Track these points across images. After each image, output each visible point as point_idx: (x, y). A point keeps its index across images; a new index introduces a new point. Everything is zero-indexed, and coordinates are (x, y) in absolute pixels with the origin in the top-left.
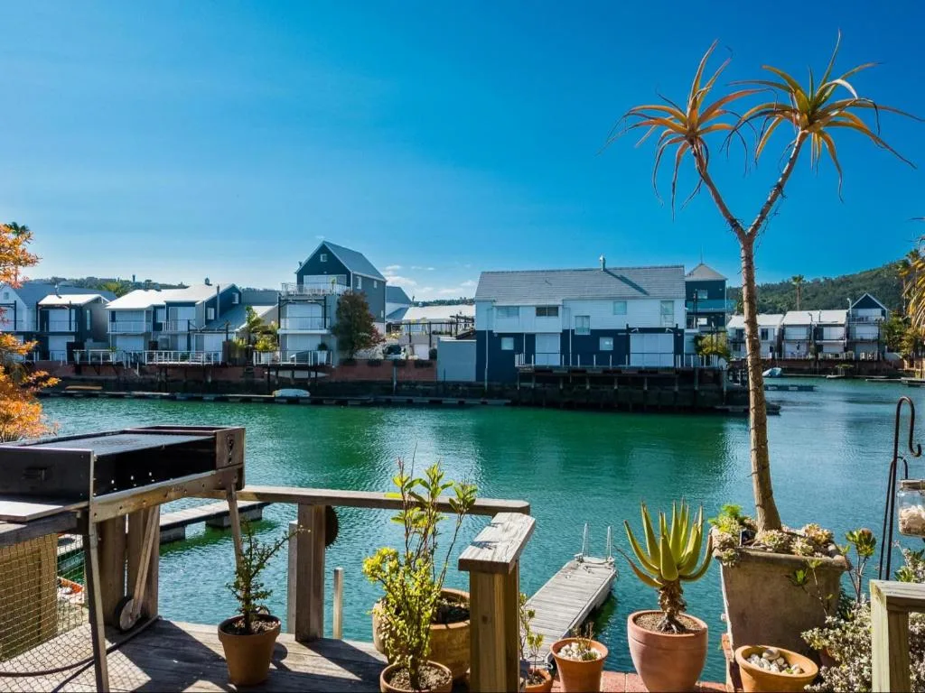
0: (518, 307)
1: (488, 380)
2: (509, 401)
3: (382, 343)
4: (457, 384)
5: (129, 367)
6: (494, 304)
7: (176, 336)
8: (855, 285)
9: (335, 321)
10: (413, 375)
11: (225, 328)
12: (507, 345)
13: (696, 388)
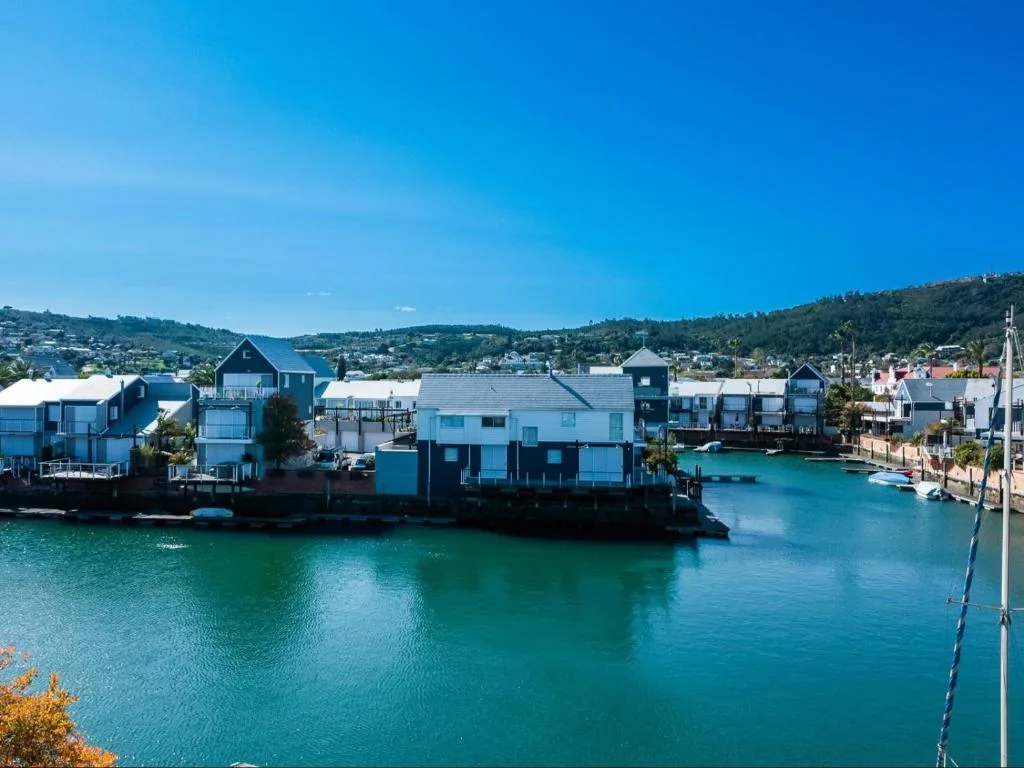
0: (463, 416)
1: (431, 496)
2: (453, 520)
3: (313, 450)
4: (397, 499)
5: (19, 476)
6: (438, 413)
7: (74, 439)
8: (789, 320)
9: (261, 430)
10: (349, 488)
11: (132, 433)
12: (451, 456)
13: (646, 506)
